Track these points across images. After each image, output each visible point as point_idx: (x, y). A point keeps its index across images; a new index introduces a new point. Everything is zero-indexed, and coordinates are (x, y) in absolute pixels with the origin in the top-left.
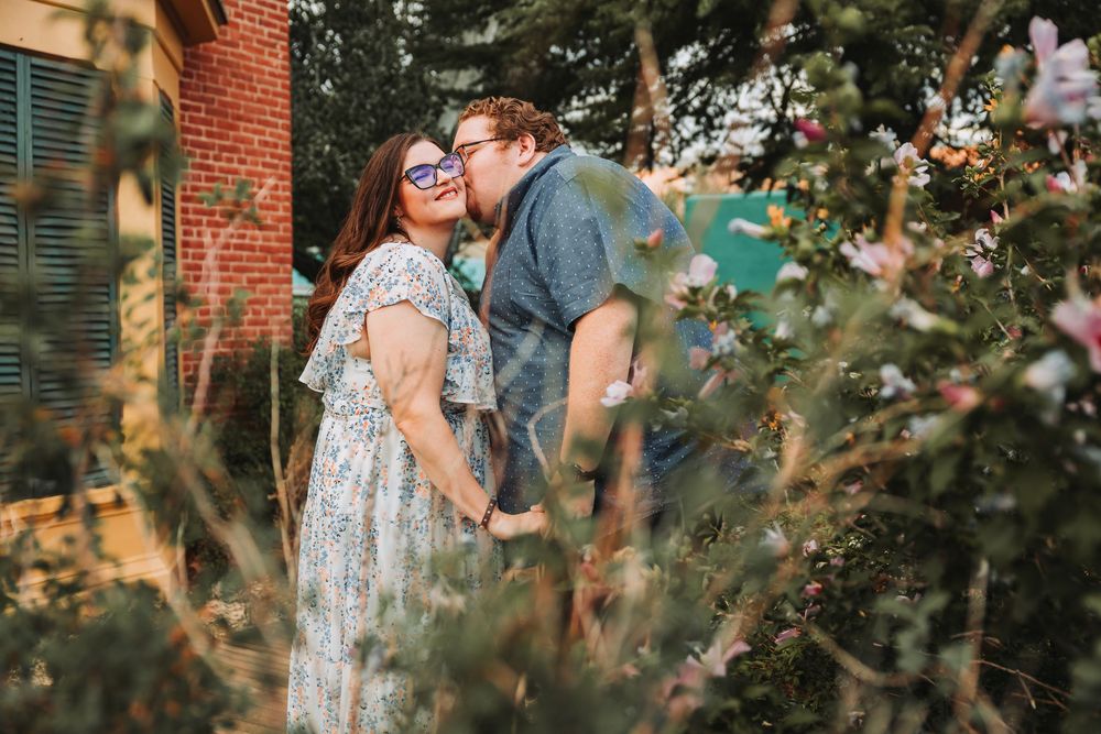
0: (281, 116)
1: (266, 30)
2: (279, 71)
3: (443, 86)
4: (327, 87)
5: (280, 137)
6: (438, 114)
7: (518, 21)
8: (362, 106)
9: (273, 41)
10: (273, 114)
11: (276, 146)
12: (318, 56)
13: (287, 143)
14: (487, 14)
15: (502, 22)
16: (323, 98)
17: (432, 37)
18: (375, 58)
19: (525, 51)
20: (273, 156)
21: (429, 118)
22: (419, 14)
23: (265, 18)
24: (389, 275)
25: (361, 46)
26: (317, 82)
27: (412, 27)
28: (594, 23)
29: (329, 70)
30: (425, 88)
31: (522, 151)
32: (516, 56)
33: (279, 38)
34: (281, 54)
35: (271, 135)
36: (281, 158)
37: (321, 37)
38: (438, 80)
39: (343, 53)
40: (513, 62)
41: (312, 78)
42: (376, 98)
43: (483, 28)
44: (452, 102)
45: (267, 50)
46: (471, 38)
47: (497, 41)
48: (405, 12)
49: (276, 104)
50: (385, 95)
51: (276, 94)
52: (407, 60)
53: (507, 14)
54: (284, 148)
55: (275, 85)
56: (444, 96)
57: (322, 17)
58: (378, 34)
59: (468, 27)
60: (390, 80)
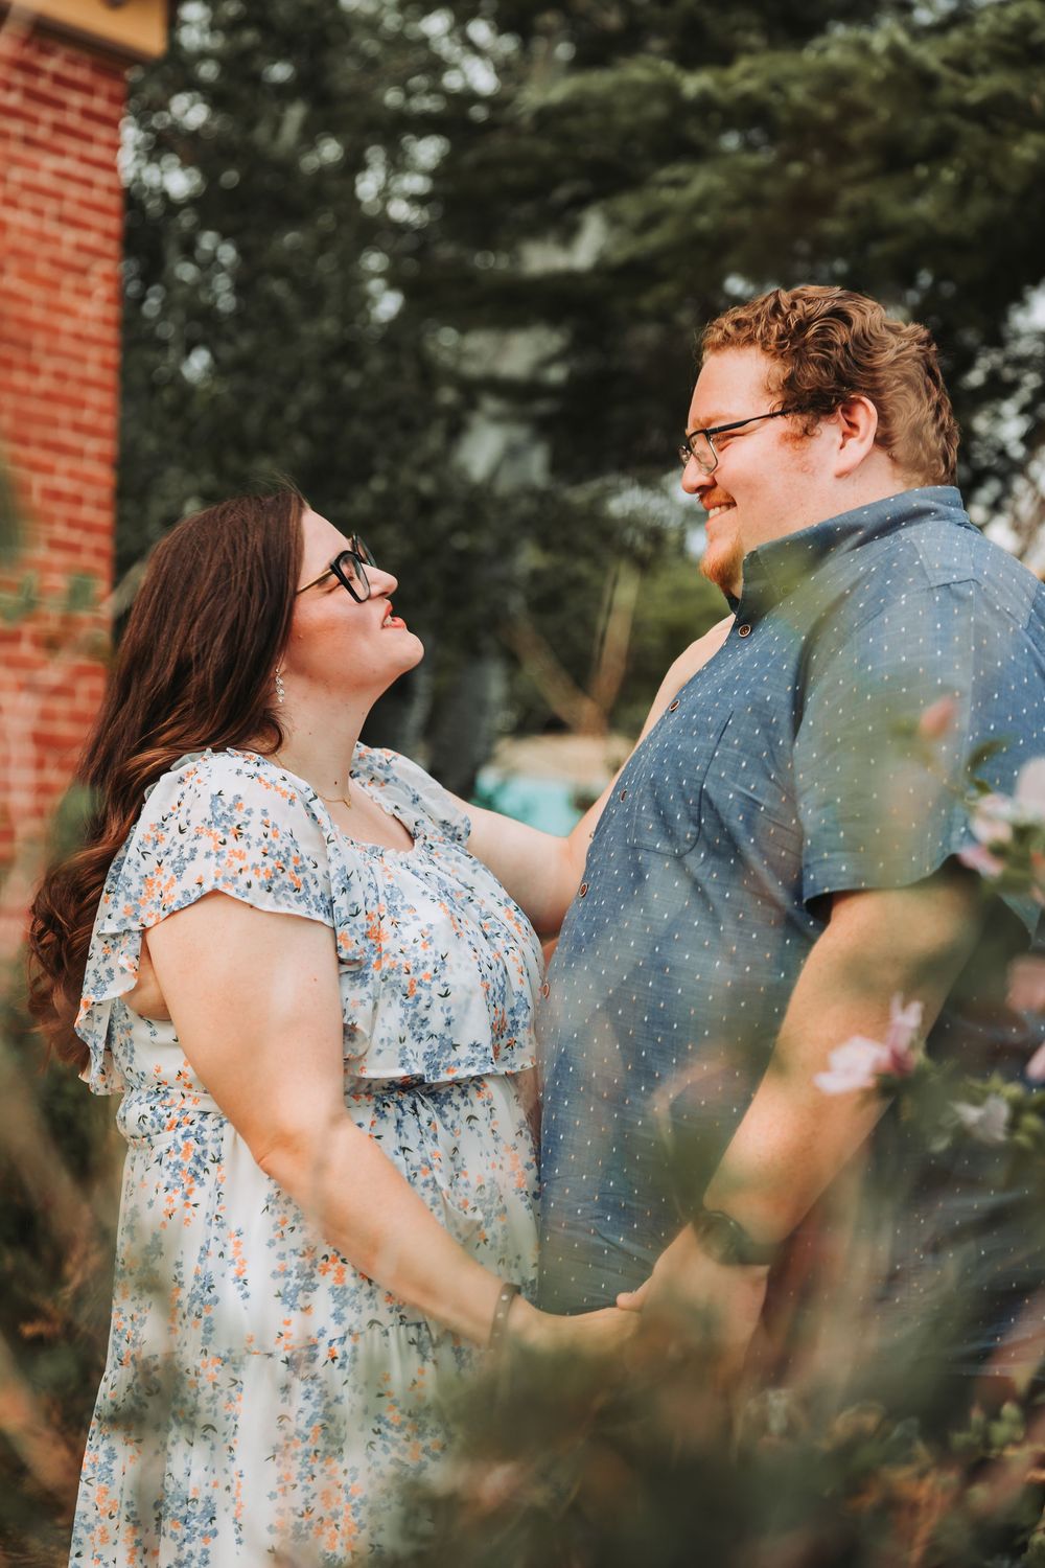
0: (93, 431)
1: (70, 236)
2: (94, 330)
3: (473, 369)
4: (197, 364)
5: (89, 480)
6: (456, 430)
7: (650, 222)
8: (276, 410)
9: (82, 260)
10: (77, 427)
11: (78, 500)
12: (180, 292)
13: (105, 494)
14: (580, 202)
15: (614, 221)
16: (186, 392)
17: (446, 251)
18: (313, 298)
19: (667, 290)
20: (72, 523)
21: (434, 440)
22: (415, 200)
23: (70, 209)
24: (180, 839)
25: (281, 272)
26: (173, 354)
27: (400, 229)
28: (834, 227)
29: (204, 325)
30: (429, 374)
31: (846, 435)
32: (647, 302)
33: (97, 253)
34: (102, 290)
35: (72, 475)
36: (89, 528)
37: (189, 249)
38: (460, 354)
39: (241, 288)
40: (638, 317)
41: (162, 345)
42: (311, 394)
43: (568, 234)
44: (491, 405)
45: (69, 281)
46: (541, 258)
47: (602, 268)
48: (385, 195)
49: (81, 404)
50: (333, 386)
51: (86, 382)
52: (387, 304)
53: (630, 206)
54: (99, 506)
55: (82, 360)
56: (473, 390)
57: (193, 201)
58: (324, 243)
59: (534, 231)
60: (347, 351)
